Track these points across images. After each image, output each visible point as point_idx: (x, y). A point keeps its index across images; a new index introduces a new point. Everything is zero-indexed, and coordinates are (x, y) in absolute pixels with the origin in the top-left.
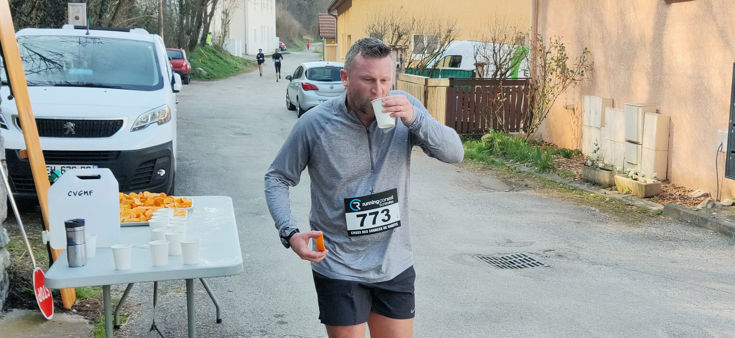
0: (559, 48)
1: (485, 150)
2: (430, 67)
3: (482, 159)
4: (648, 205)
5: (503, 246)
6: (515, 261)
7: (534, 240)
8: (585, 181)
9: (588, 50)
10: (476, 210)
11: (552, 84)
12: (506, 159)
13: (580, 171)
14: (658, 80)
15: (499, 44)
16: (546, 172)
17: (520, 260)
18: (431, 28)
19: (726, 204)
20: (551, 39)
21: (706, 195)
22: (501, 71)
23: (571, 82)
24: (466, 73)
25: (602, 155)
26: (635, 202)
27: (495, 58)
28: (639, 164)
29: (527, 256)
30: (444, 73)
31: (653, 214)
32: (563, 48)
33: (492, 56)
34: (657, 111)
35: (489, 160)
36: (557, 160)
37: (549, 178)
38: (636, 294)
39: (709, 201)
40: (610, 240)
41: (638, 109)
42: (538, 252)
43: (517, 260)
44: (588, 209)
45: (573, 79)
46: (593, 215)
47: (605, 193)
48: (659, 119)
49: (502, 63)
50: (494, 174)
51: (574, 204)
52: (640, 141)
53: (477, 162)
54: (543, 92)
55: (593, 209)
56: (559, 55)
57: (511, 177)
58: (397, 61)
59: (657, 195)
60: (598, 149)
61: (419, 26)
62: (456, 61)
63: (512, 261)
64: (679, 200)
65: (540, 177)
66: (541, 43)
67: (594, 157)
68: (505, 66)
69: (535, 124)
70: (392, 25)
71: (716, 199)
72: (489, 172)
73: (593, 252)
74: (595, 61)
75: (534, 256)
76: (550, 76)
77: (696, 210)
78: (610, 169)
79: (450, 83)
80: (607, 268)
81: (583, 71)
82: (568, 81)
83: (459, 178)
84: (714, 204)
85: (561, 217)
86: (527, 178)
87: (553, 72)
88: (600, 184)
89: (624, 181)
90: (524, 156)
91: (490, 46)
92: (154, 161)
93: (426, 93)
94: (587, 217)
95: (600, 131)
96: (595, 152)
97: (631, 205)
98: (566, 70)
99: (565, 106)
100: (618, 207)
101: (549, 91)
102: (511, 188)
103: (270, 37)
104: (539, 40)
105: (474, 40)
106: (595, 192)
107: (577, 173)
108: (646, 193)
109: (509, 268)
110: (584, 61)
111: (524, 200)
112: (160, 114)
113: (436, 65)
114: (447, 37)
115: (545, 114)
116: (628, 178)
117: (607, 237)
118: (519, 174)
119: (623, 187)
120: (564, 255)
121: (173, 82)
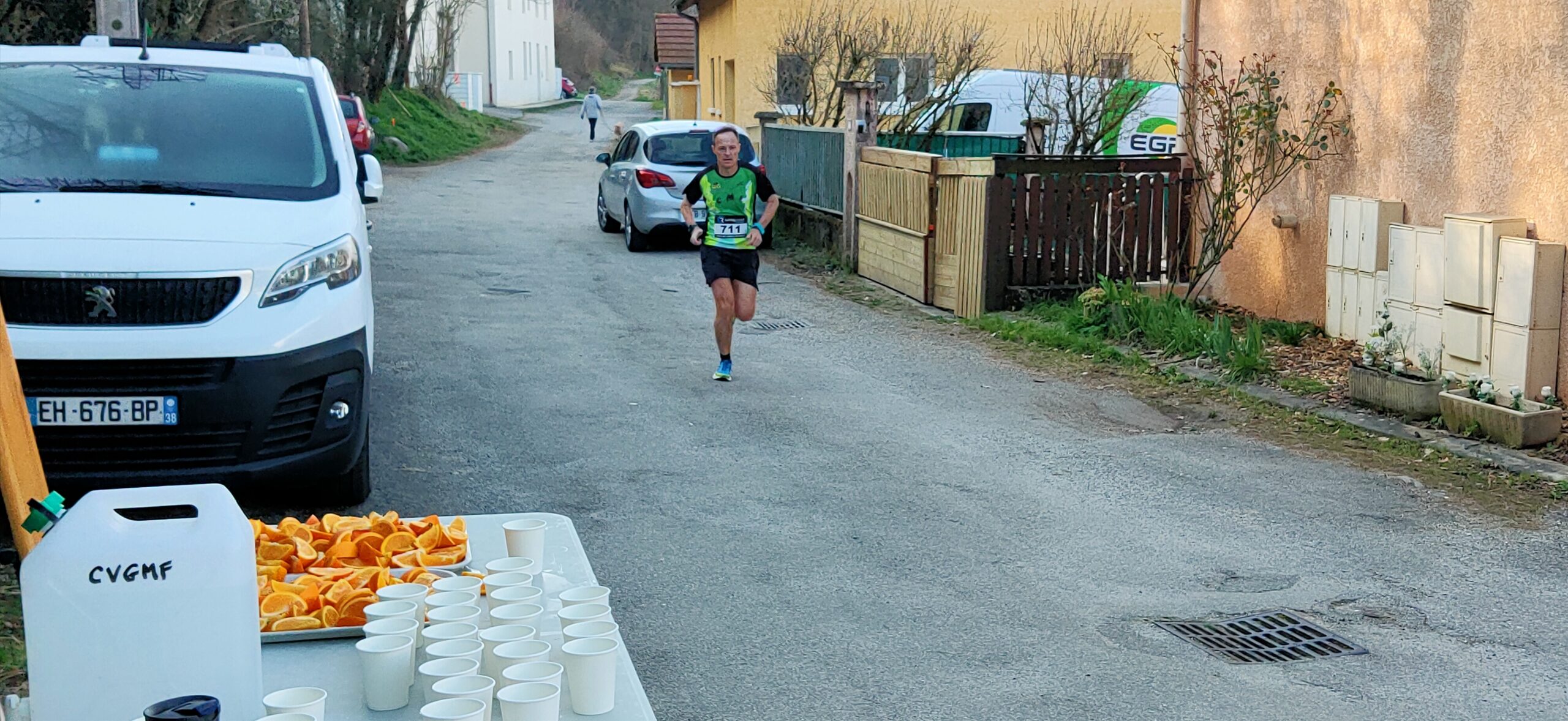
0: (1262, 85)
1: (1089, 325)
2: (920, 130)
3: (1086, 349)
4: (1538, 467)
5: (1219, 589)
6: (1268, 636)
7: (1294, 572)
8: (1355, 405)
9: (1336, 86)
10: (1116, 485)
11: (1248, 168)
12: (1145, 347)
13: (1335, 378)
14: (1529, 159)
15: (1079, 79)
16: (1253, 380)
17: (1281, 633)
18: (924, 41)
20: (1242, 62)
22: (1085, 137)
23: (1294, 164)
24: (1005, 143)
25: (1399, 341)
26: (1501, 459)
27: (1071, 110)
28: (1483, 359)
29: (1295, 622)
30: (959, 147)
31: (1558, 493)
32: (1269, 82)
33: (1064, 106)
34: (1529, 231)
35: (1103, 350)
36: (1269, 350)
37: (1263, 396)
40: (1483, 568)
41: (1482, 228)
42: (1316, 608)
43: (1273, 633)
44: (1396, 482)
45: (1302, 157)
46: (1413, 497)
47: (1419, 436)
49: (1090, 118)
50: (1127, 386)
51: (1352, 465)
52: (1487, 305)
53: (1075, 356)
55: (1407, 479)
56: (1262, 97)
57: (1168, 395)
59: (1553, 441)
60: (1390, 326)
61: (896, 38)
62: (977, 115)
63: (1259, 635)
65: (1240, 393)
66: (1217, 72)
67: (1378, 344)
68: (1091, 127)
69: (1206, 262)
70: (837, 34)
72: (1113, 382)
73: (1455, 605)
74: (1352, 112)
75: (1311, 619)
78: (1419, 375)
79: (997, 167)
80: (1513, 653)
81: (1324, 138)
82: (1289, 160)
83: (1044, 397)
85: (1336, 503)
86: (1206, 395)
87: (1246, 141)
88: (1398, 412)
89: (1463, 404)
90: (1190, 341)
91: (1059, 81)
92: (321, 382)
93: (935, 190)
94: (1399, 502)
95: (1373, 280)
96: (1382, 334)
97: (1493, 468)
98: (1281, 134)
99: (1277, 219)
100: (1462, 474)
101: (1238, 185)
102: (1176, 422)
103: (543, 69)
104: (1211, 64)
105: (1023, 69)
106: (1390, 432)
107: (1331, 382)
108: (1525, 437)
109: (1266, 661)
110: (1329, 112)
111: (1227, 457)
112: (334, 261)
113: (936, 125)
114: (960, 62)
115: (1230, 238)
116: (1477, 399)
117: (1472, 560)
118: (1186, 385)
119: (1460, 420)
120: (1386, 615)
121: (362, 177)
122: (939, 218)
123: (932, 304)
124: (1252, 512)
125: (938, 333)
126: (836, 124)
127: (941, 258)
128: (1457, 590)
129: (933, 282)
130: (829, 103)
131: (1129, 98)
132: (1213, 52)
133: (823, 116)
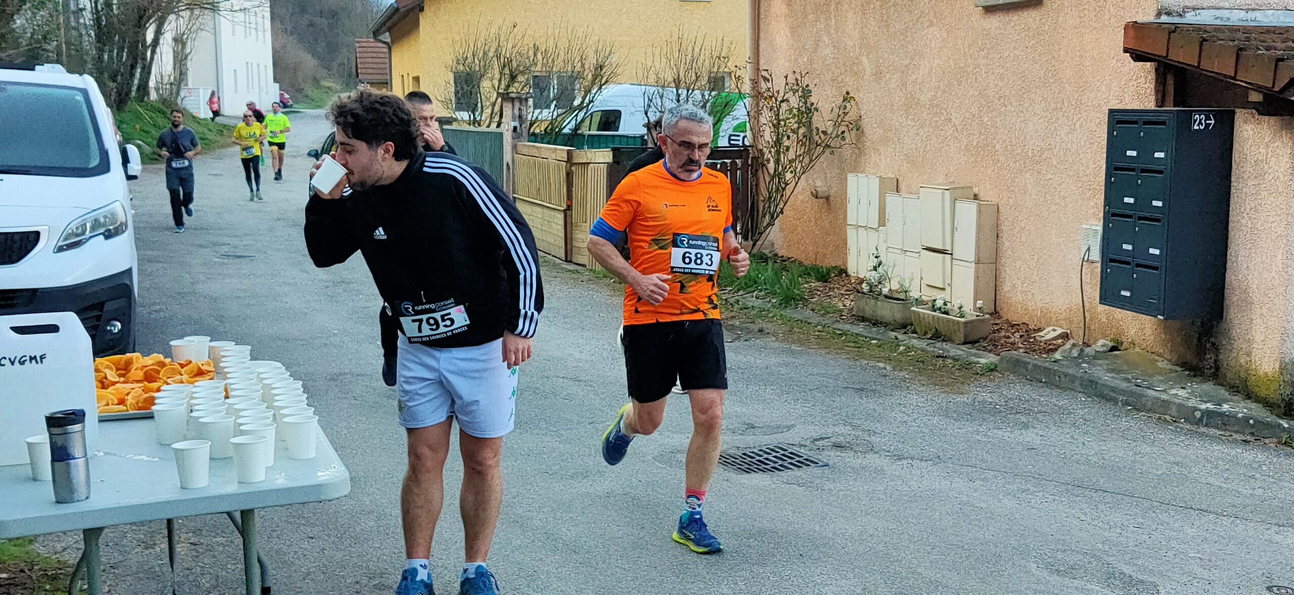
0: (800, 94)
2: (566, 131)
4: (972, 355)
5: (741, 434)
6: (767, 459)
7: (793, 422)
8: (859, 320)
9: (851, 95)
11: (791, 155)
13: (848, 303)
14: (975, 144)
15: (685, 91)
16: (791, 305)
17: (775, 457)
18: (566, 61)
19: (1101, 350)
20: (786, 77)
21: (1065, 336)
23: (823, 152)
24: (631, 141)
25: (887, 273)
26: (949, 351)
28: (948, 289)
30: (594, 142)
31: (981, 371)
32: (806, 94)
34: (975, 195)
36: (806, 286)
37: (797, 316)
38: (980, 505)
39: (1074, 345)
40: (919, 417)
41: (943, 193)
42: (803, 443)
43: (770, 457)
44: (874, 367)
45: (827, 146)
46: (884, 376)
47: (897, 339)
48: (979, 211)
51: (848, 358)
52: (948, 247)
54: (775, 171)
55: (881, 365)
56: (801, 104)
57: (732, 317)
58: (514, 120)
59: (985, 339)
60: (880, 264)
61: (545, 59)
62: (610, 119)
63: (761, 459)
64: (1022, 346)
65: (782, 315)
66: (769, 85)
67: (873, 276)
69: (765, 225)
70: (499, 57)
71: (1082, 341)
73: (894, 438)
74: (863, 113)
75: (798, 449)
76: (787, 143)
77: (1054, 362)
78: (901, 297)
79: (614, 156)
80: (924, 464)
81: (843, 132)
82: (819, 149)
84: (1082, 350)
85: (830, 381)
86: (760, 317)
87: (791, 135)
88: (885, 323)
89: (926, 316)
90: (750, 281)
91: (671, 92)
92: (100, 306)
93: (570, 175)
94: (874, 379)
95: (877, 233)
96: (875, 269)
97: (943, 357)
98: (815, 131)
99: (814, 192)
100: (921, 361)
101: (786, 168)
102: (736, 336)
103: (263, 84)
104: (765, 79)
105: (643, 83)
106: (879, 337)
107: (844, 306)
108: (966, 336)
109: (761, 472)
110: (845, 114)
111: (763, 355)
112: (107, 220)
113: (578, 127)
114: (595, 77)
115: (781, 207)
116: (935, 311)
117: (913, 413)
118: (746, 311)
119: (925, 326)
120: (848, 445)
121: (126, 160)
122: (574, 195)
123: (571, 262)
124: (773, 387)
125: (572, 280)
126: (498, 126)
127: (577, 226)
128: (898, 430)
129: (571, 244)
130: (493, 110)
131: (723, 106)
132: (767, 70)
133: (488, 119)
